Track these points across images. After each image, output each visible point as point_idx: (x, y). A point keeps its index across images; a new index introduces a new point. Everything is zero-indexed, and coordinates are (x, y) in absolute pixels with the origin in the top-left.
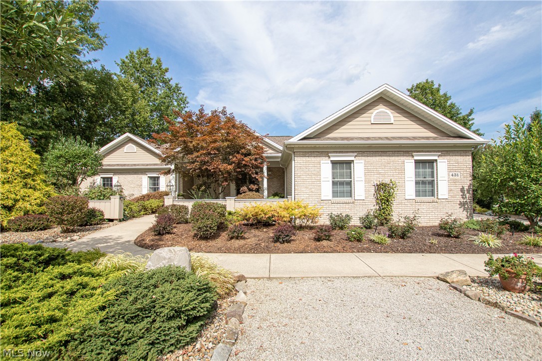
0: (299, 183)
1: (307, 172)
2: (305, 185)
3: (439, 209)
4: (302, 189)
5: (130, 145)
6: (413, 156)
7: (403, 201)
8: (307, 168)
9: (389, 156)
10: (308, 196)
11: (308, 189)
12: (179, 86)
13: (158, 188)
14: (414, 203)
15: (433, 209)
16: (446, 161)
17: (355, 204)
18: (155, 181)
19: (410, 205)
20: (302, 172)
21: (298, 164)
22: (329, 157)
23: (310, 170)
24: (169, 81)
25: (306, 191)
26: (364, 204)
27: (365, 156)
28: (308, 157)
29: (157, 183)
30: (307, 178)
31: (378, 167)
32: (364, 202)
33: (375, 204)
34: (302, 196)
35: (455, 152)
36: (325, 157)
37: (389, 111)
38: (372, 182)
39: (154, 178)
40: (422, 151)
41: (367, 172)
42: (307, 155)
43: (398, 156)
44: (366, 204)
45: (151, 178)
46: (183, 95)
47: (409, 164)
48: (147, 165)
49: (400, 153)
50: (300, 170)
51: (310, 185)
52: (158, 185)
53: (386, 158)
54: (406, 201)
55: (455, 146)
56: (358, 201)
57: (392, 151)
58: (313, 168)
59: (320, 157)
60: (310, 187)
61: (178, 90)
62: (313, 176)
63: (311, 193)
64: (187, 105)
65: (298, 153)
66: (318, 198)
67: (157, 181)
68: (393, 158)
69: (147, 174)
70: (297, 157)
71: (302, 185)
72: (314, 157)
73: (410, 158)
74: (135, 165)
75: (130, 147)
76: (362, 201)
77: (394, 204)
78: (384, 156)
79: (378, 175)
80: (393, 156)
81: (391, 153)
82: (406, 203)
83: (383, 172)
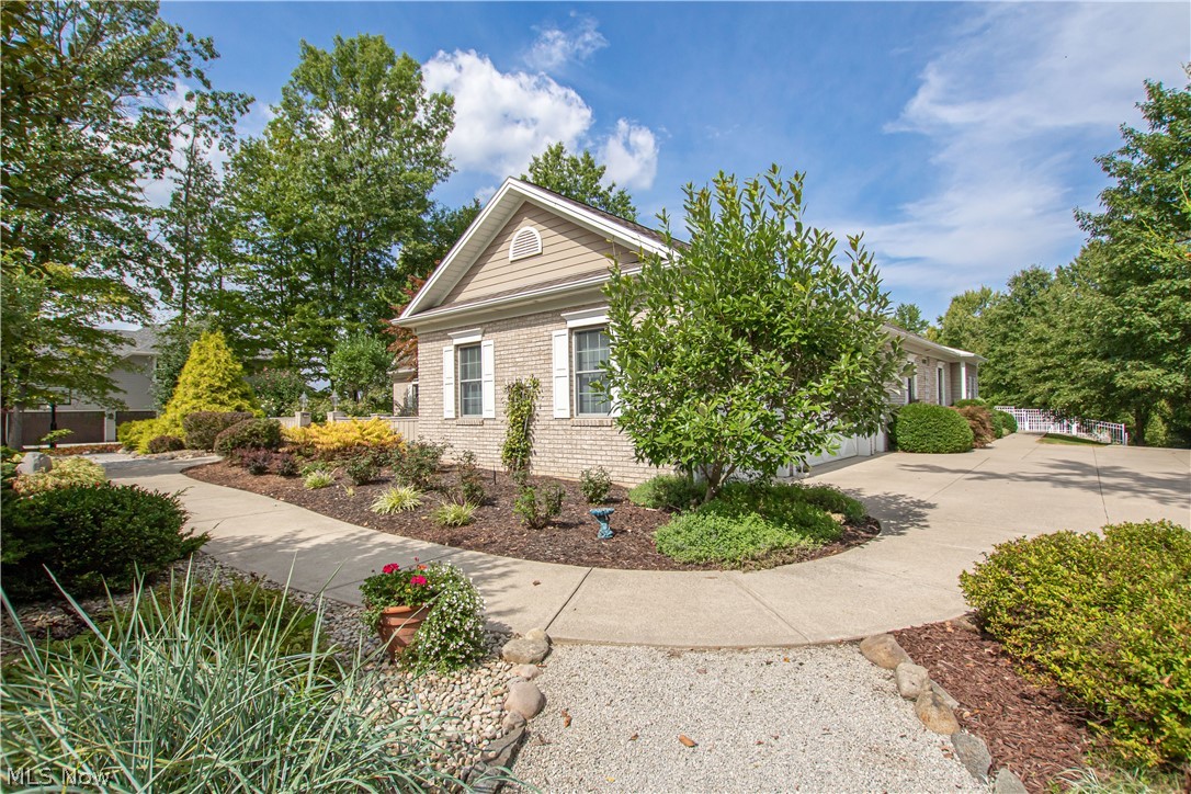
0: (422, 388)
1: (430, 369)
2: (428, 392)
3: (614, 443)
4: (425, 399)
6: (566, 321)
7: (551, 423)
8: (430, 362)
9: (531, 326)
10: (431, 410)
11: (431, 399)
14: (570, 427)
15: (603, 443)
17: (484, 427)
19: (562, 432)
20: (425, 369)
22: (452, 339)
23: (433, 365)
25: (430, 403)
26: (496, 427)
27: (496, 331)
28: (432, 341)
31: (514, 351)
32: (495, 422)
34: (425, 411)
36: (446, 339)
37: (535, 229)
38: (505, 382)
40: (584, 307)
41: (499, 363)
42: (430, 339)
43: (544, 324)
44: (498, 427)
47: (560, 340)
49: (546, 316)
50: (423, 366)
51: (434, 392)
53: (525, 330)
54: (556, 422)
56: (488, 422)
57: (534, 315)
58: (436, 361)
60: (433, 395)
62: (436, 376)
63: (434, 407)
66: (442, 414)
68: (535, 330)
71: (425, 392)
72: (438, 340)
73: (562, 325)
76: (492, 422)
77: (538, 427)
78: (522, 327)
79: (514, 369)
80: (535, 325)
81: (533, 318)
82: (557, 428)
83: (521, 359)
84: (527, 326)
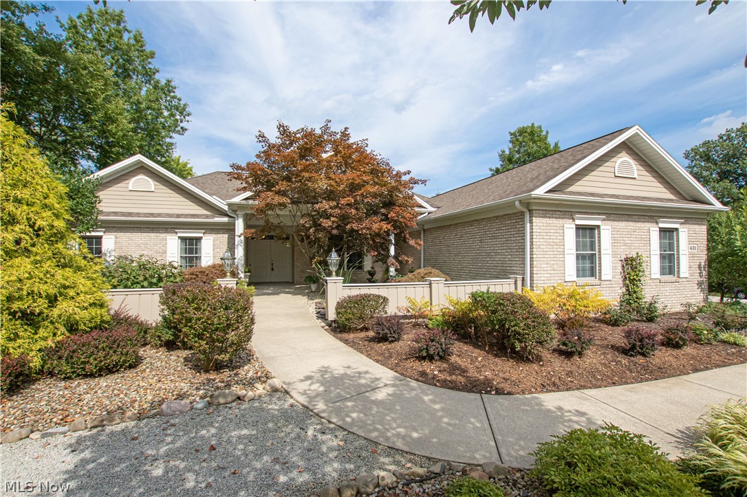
0: (538, 256)
1: (548, 241)
2: (545, 259)
3: (680, 290)
4: (542, 266)
5: (141, 177)
6: (657, 223)
7: (648, 281)
8: (548, 234)
10: (549, 275)
11: (549, 266)
12: (172, 84)
13: (197, 257)
14: (658, 284)
15: (675, 291)
16: (686, 230)
17: (602, 286)
18: (191, 244)
20: (542, 240)
21: (537, 227)
22: (574, 220)
23: (551, 237)
24: (154, 73)
25: (547, 269)
26: (610, 286)
27: (611, 220)
28: (549, 218)
29: (196, 248)
30: (548, 250)
31: (624, 236)
32: (611, 283)
33: (622, 286)
34: (542, 275)
35: (694, 220)
36: (569, 219)
37: (632, 162)
38: (619, 256)
39: (191, 239)
41: (615, 242)
42: (548, 216)
43: (643, 222)
44: (613, 286)
45: (183, 239)
46: (180, 100)
47: (653, 232)
48: (178, 216)
49: (645, 217)
50: (540, 237)
51: (552, 259)
52: (196, 253)
54: (652, 281)
55: (697, 212)
56: (605, 283)
57: (638, 215)
58: (555, 234)
59: (563, 218)
60: (552, 262)
61: (169, 91)
62: (555, 247)
63: (552, 272)
64: (187, 118)
65: (537, 212)
66: (561, 278)
67: (196, 245)
68: (639, 225)
69: (177, 233)
70: (536, 217)
71: (541, 259)
72: (556, 218)
73: (654, 225)
74: (152, 215)
75: (141, 182)
76: (608, 283)
78: (630, 221)
79: (624, 247)
80: (638, 222)
81: (637, 217)
82: (651, 284)
83: (630, 242)
84: (633, 221)
